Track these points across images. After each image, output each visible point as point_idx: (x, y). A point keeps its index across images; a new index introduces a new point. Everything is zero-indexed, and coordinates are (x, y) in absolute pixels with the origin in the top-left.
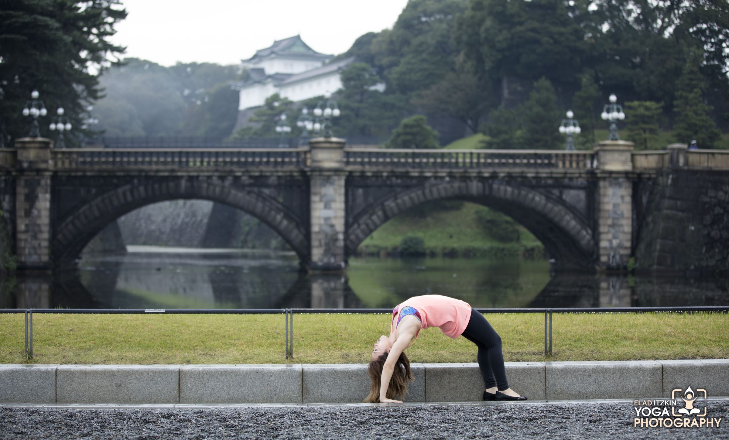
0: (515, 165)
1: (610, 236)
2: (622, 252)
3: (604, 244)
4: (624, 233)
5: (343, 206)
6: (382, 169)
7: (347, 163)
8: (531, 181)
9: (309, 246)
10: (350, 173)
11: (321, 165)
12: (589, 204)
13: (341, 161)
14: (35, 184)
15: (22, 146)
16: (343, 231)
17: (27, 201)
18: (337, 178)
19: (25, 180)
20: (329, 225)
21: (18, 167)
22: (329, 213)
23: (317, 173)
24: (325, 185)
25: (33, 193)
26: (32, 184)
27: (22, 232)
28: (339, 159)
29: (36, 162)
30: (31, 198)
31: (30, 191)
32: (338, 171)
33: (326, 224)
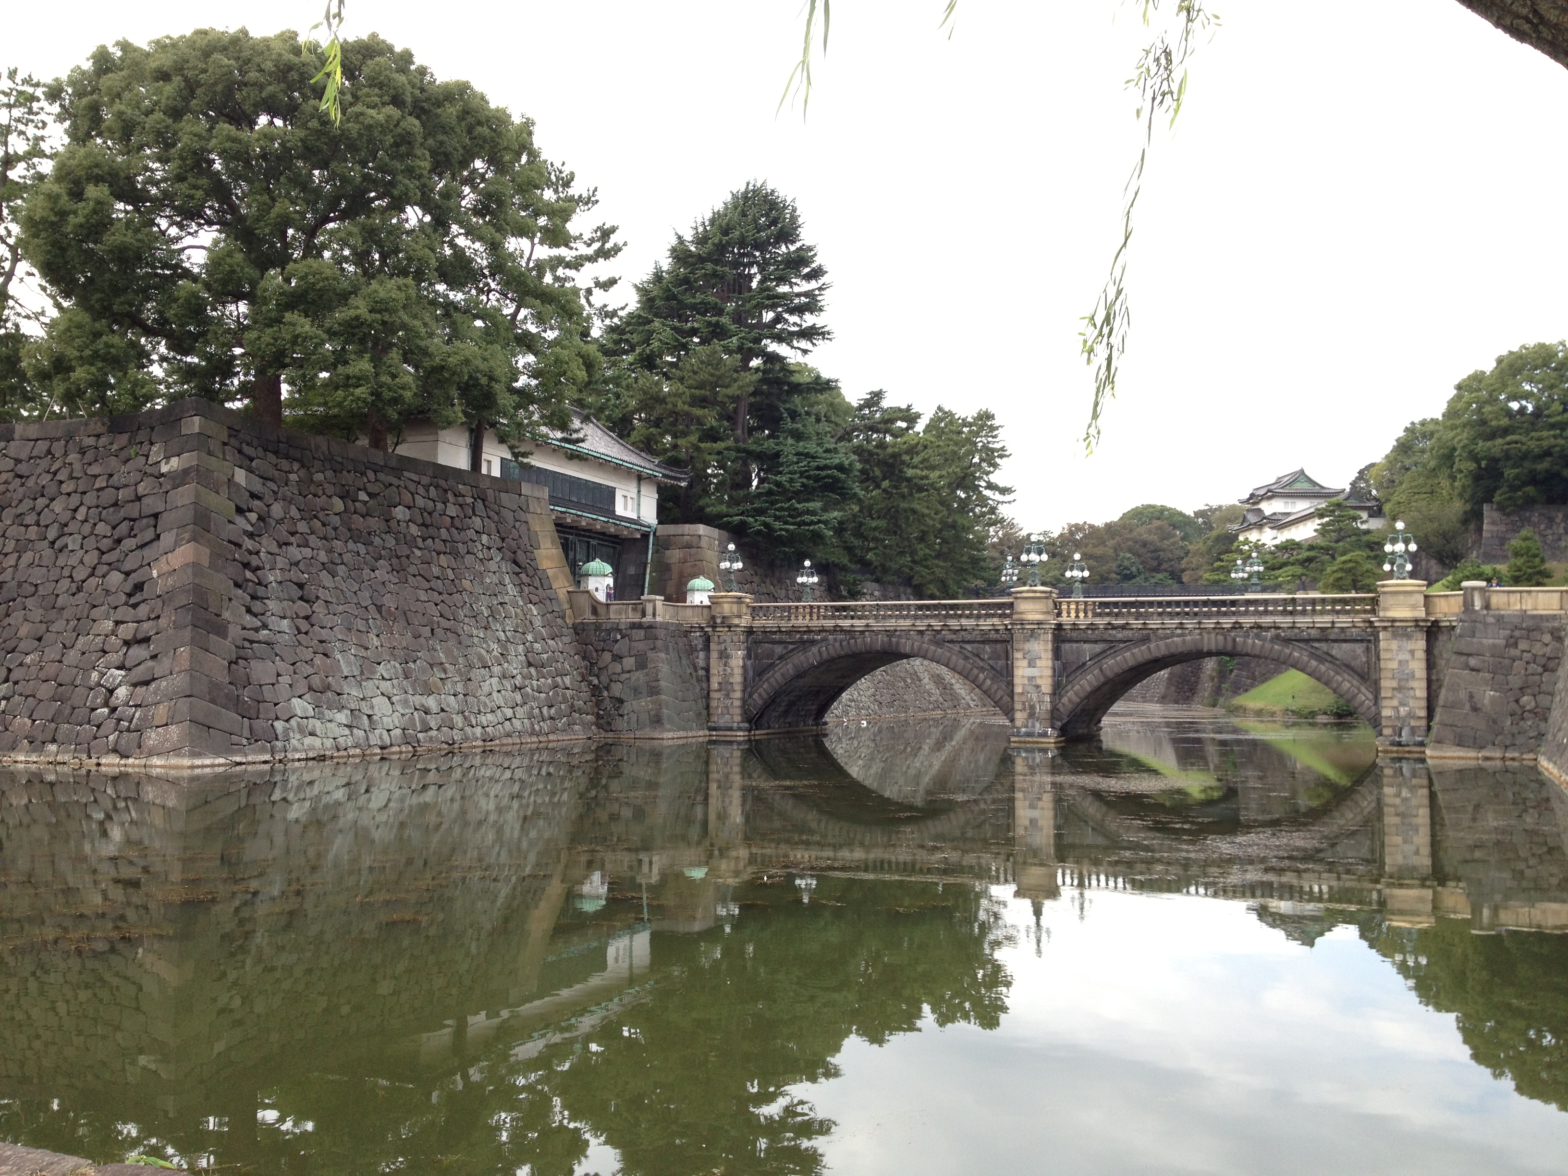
0: (1266, 613)
1: (1395, 703)
2: (1413, 723)
3: (1386, 713)
4: (1415, 698)
5: (1050, 663)
6: (1098, 621)
7: (1059, 614)
8: (1289, 634)
9: (1013, 709)
10: (1059, 627)
11: (1025, 617)
12: (1368, 662)
13: (1048, 613)
14: (728, 640)
15: (716, 600)
16: (1050, 692)
17: (721, 658)
18: (1043, 631)
19: (719, 637)
20: (1034, 686)
21: (712, 623)
22: (1034, 672)
23: (1018, 627)
24: (1029, 640)
25: (726, 649)
26: (725, 641)
27: (715, 690)
28: (1045, 610)
29: (729, 617)
30: (724, 655)
31: (723, 648)
32: (1042, 624)
33: (1031, 685)
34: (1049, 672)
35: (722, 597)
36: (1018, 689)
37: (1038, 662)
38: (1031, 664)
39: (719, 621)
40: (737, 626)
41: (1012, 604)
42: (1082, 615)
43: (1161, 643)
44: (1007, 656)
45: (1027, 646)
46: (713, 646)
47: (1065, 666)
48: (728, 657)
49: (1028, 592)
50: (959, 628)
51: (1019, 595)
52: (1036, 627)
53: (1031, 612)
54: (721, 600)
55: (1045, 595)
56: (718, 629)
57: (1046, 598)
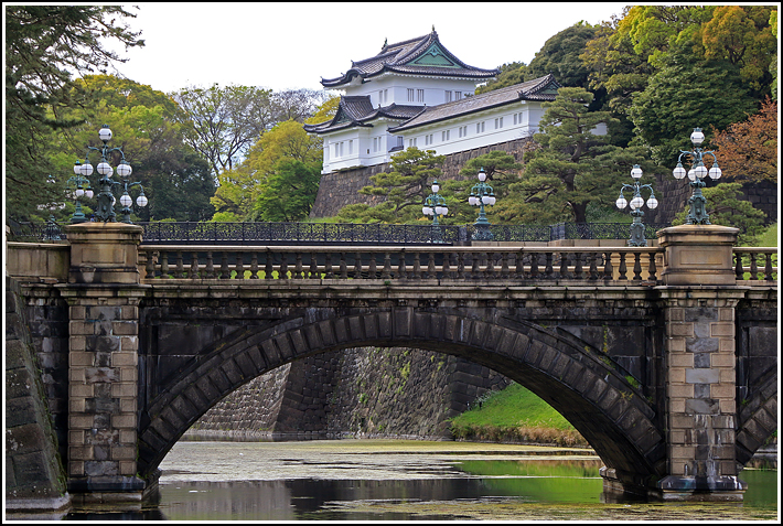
5: (732, 360)
11: (688, 277)
14: (109, 315)
15: (82, 237)
16: (734, 411)
17: (93, 350)
18: (721, 303)
19: (88, 308)
20: (706, 400)
21: (73, 281)
22: (708, 375)
23: (681, 295)
24: (696, 320)
25: (104, 333)
26: (101, 316)
27: (81, 414)
28: (724, 267)
29: (111, 271)
30: (100, 343)
31: (98, 330)
32: (725, 290)
33: (700, 398)
34: (731, 376)
35: (97, 231)
36: (677, 407)
37: (713, 359)
39: (88, 277)
44: (648, 347)
45: (693, 330)
46: (75, 327)
48: (108, 347)
49: (696, 233)
50: (561, 296)
51: (679, 239)
52: (713, 295)
53: (699, 269)
54: (94, 236)
55: (726, 239)
56: (89, 294)
57: (728, 244)
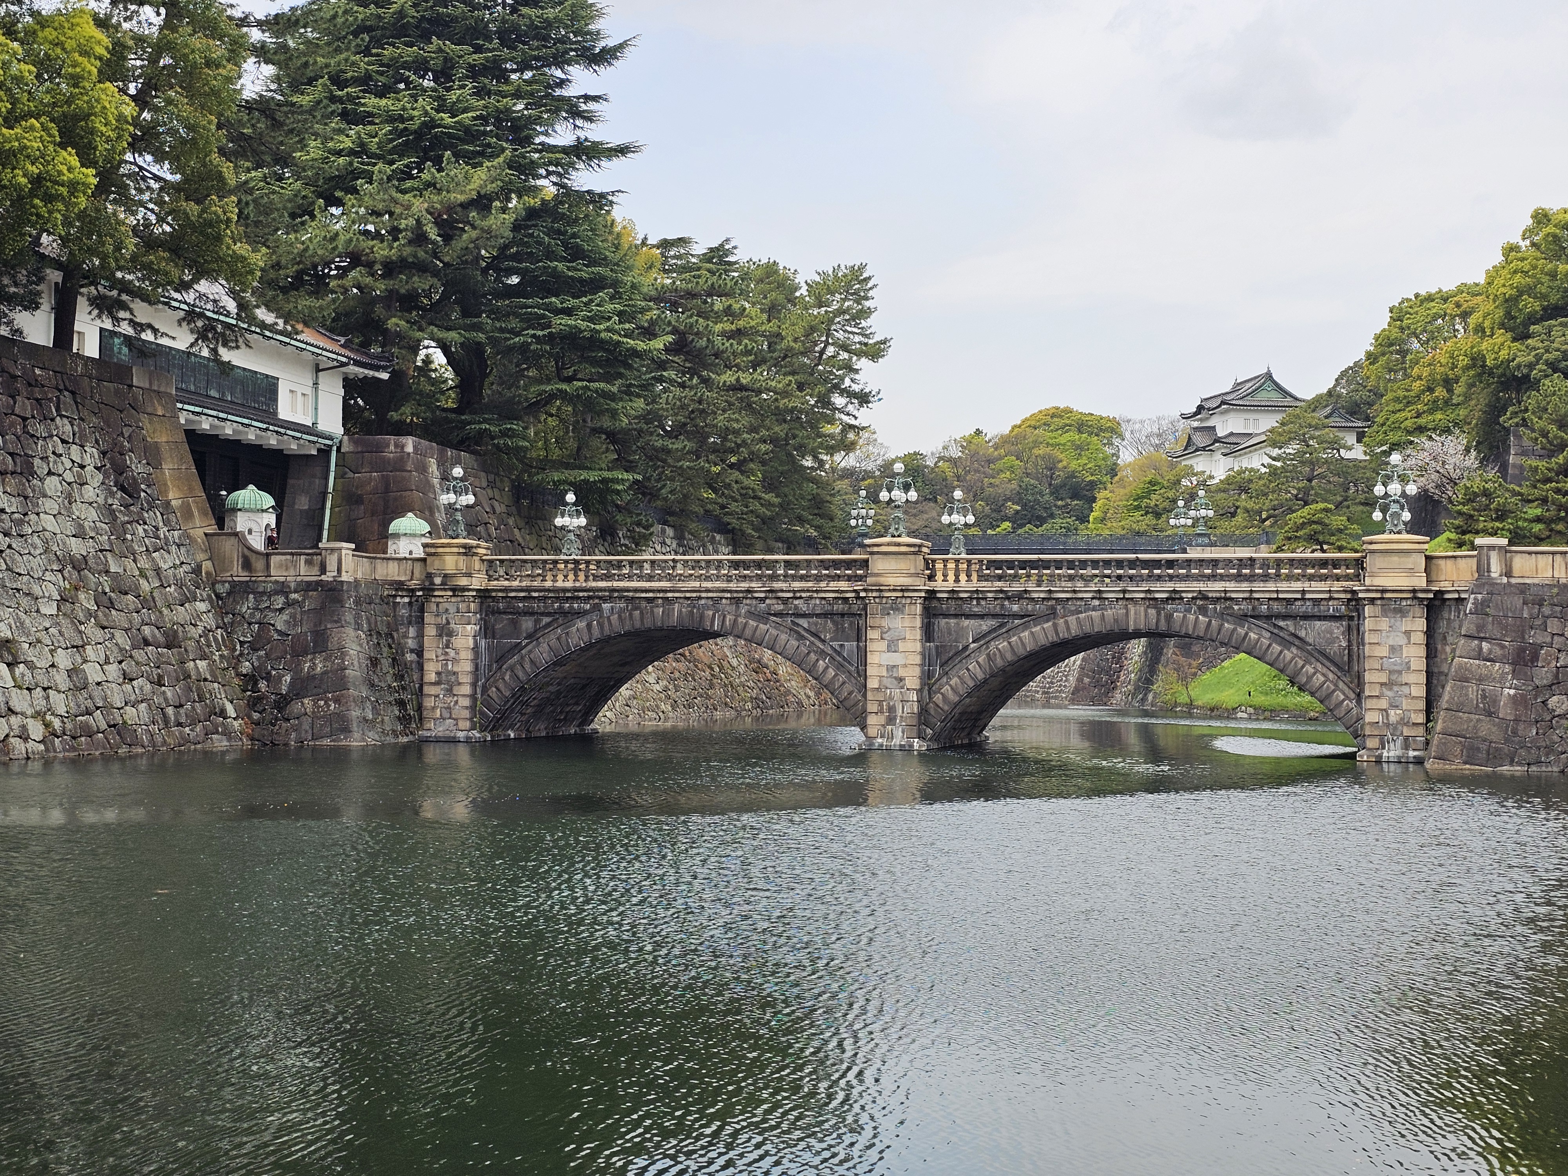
1: (1383, 704)
2: (1407, 732)
3: (1371, 717)
4: (1410, 697)
5: (918, 647)
6: (985, 585)
7: (931, 578)
8: (1244, 606)
9: (865, 711)
10: (931, 594)
11: (882, 580)
12: (1349, 646)
13: (917, 575)
14: (452, 610)
15: (433, 550)
16: (918, 687)
17: (440, 635)
18: (908, 601)
19: (438, 604)
20: (896, 678)
21: (427, 583)
22: (895, 659)
23: (875, 594)
24: (889, 614)
25: (448, 623)
26: (447, 610)
27: (432, 684)
28: (912, 571)
29: (454, 576)
30: (445, 631)
31: (444, 621)
32: (908, 590)
33: (891, 676)
34: (918, 659)
35: (443, 546)
36: (872, 683)
37: (901, 644)
38: (892, 647)
39: (438, 581)
40: (464, 589)
41: (867, 561)
42: (963, 577)
43: (1072, 619)
44: (859, 636)
45: (886, 622)
46: (428, 618)
47: (939, 651)
48: (451, 633)
49: (889, 544)
50: (790, 595)
51: (876, 549)
52: (900, 594)
53: (892, 573)
54: (441, 550)
55: (912, 549)
56: (436, 593)
57: (914, 553)
